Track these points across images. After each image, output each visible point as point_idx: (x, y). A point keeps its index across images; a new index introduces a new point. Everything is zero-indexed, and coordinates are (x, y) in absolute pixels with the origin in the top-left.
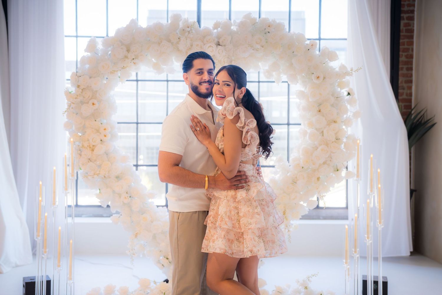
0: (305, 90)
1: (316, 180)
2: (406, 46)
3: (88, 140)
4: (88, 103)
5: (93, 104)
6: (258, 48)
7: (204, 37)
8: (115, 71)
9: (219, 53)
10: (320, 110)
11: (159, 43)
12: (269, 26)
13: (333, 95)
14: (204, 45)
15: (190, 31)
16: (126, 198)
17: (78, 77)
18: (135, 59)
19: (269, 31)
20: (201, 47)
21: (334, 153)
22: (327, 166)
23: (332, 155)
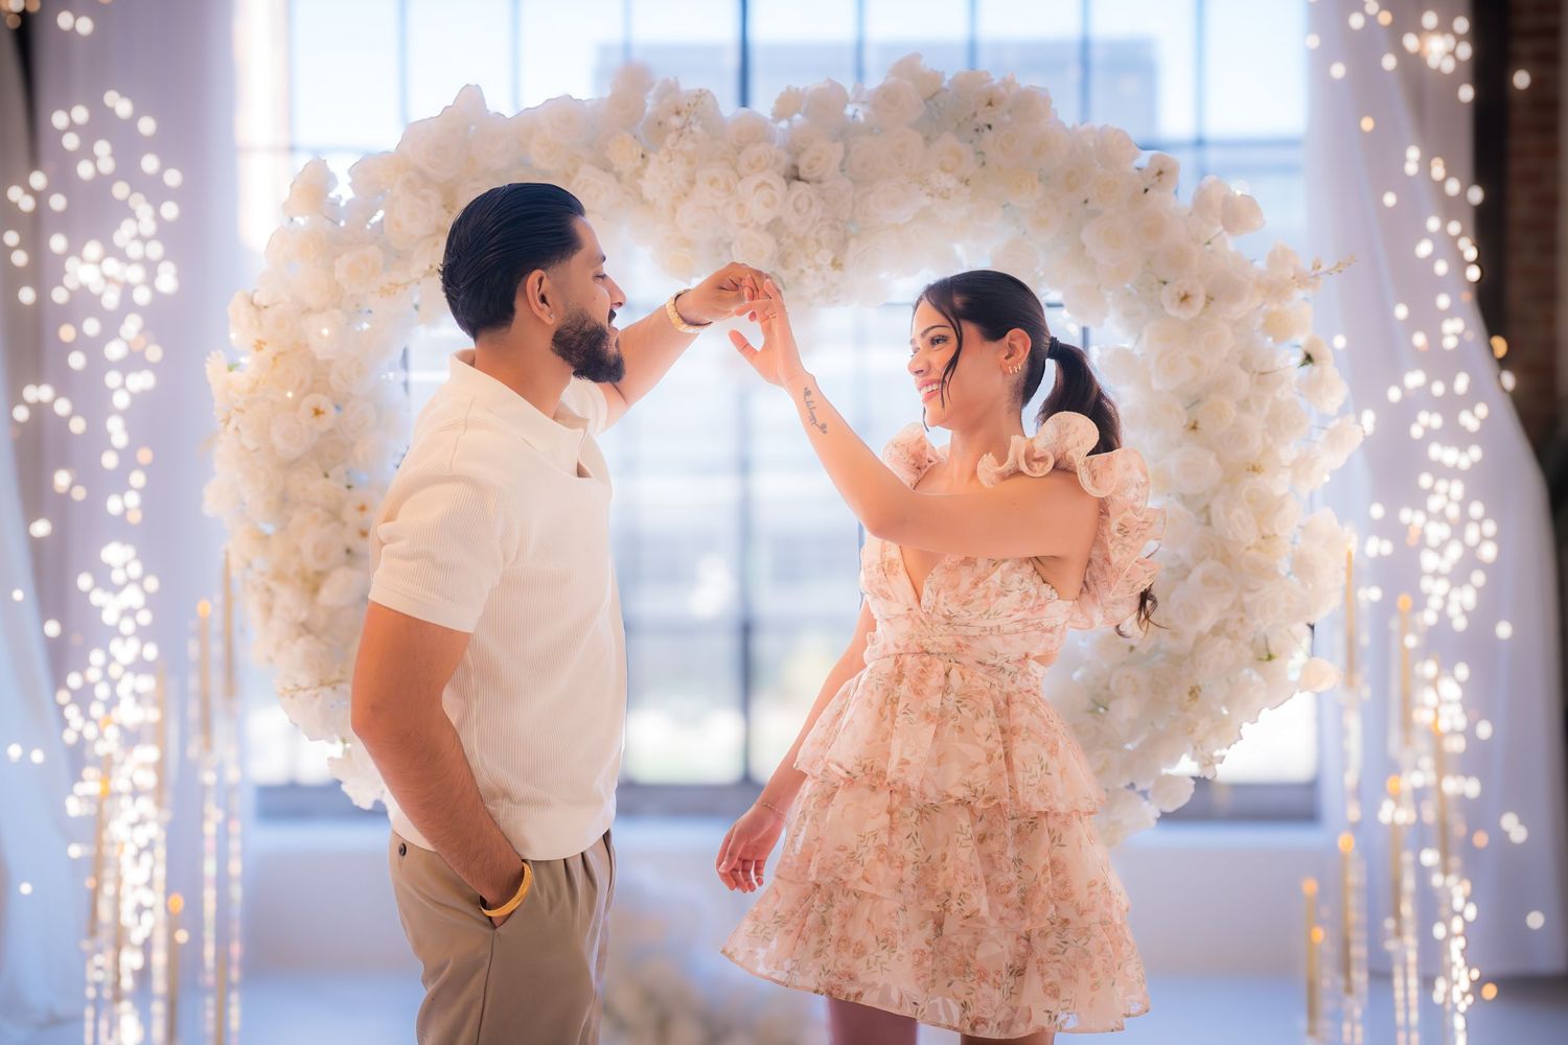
0: (1136, 343)
1: (1187, 697)
3: (297, 550)
4: (295, 409)
5: (317, 412)
6: (949, 190)
7: (740, 149)
8: (397, 285)
9: (798, 210)
10: (1196, 422)
11: (567, 175)
12: (990, 104)
13: (1245, 364)
14: (741, 178)
15: (683, 127)
17: (258, 310)
19: (989, 122)
20: (728, 188)
21: (1251, 591)
22: (1229, 641)
23: (1247, 598)
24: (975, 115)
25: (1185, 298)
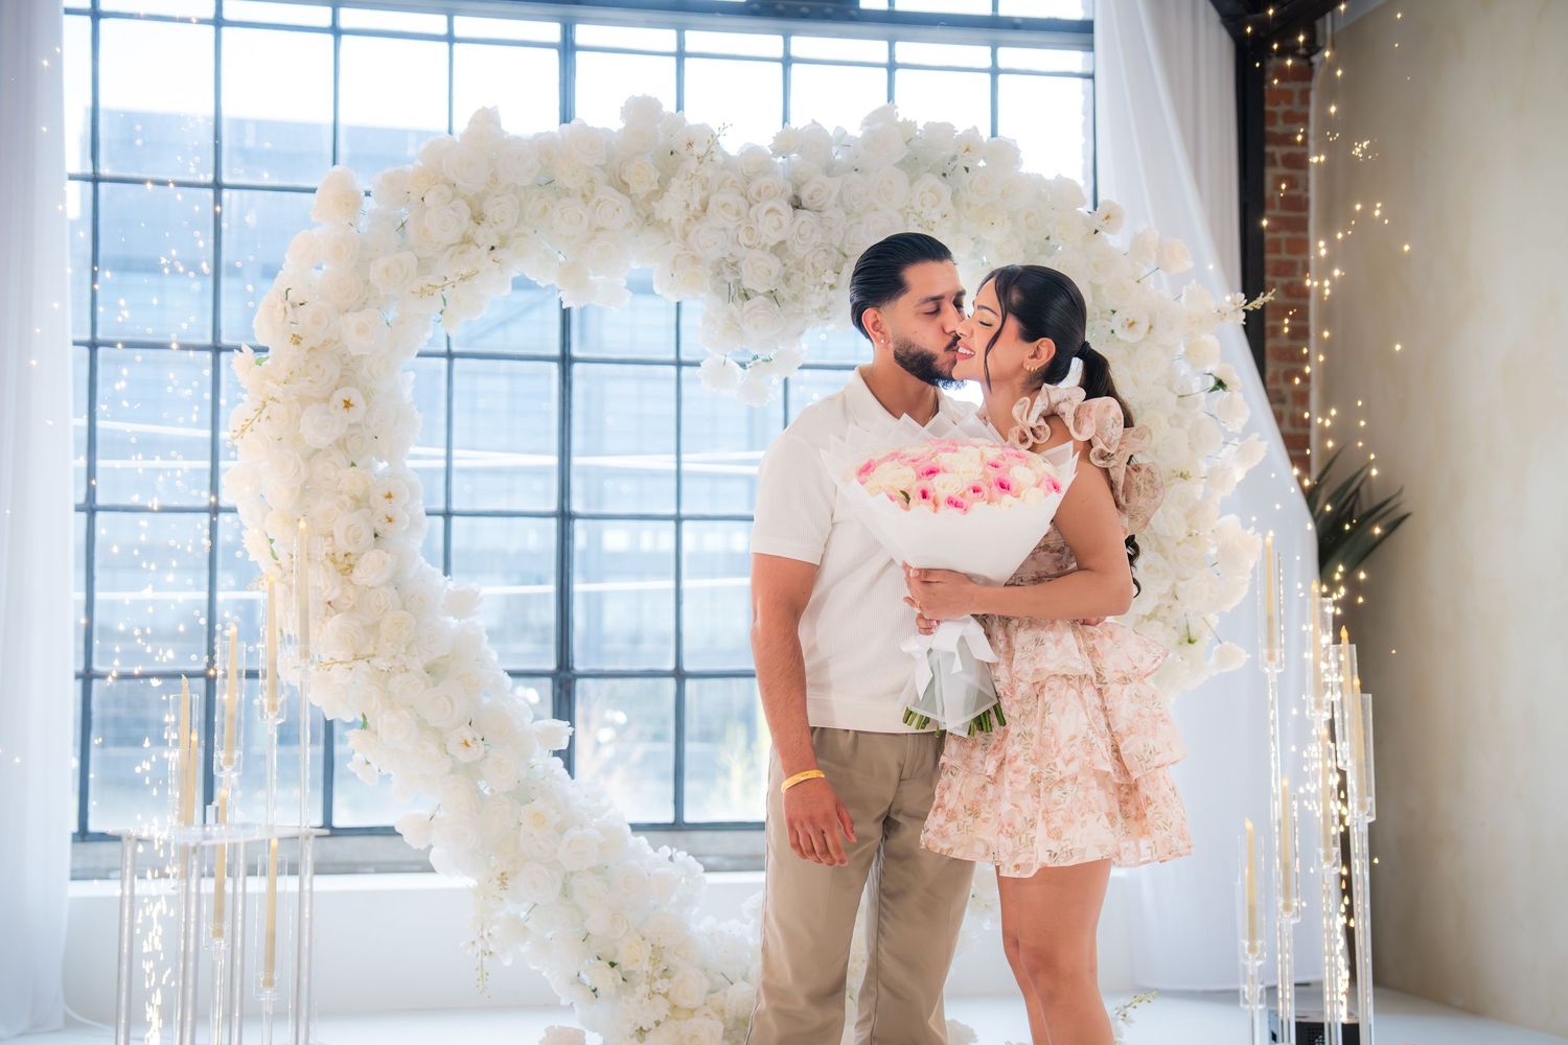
2: (1285, 256)
3: (329, 534)
4: (327, 400)
5: (347, 404)
7: (748, 180)
8: (436, 287)
9: (802, 235)
11: (584, 196)
12: (967, 150)
13: (1170, 387)
14: (751, 206)
15: (704, 156)
16: (466, 744)
17: (293, 306)
18: (500, 247)
19: (967, 166)
20: (738, 213)
21: (1183, 580)
22: (1160, 624)
23: (1181, 584)
24: (954, 158)
25: (1131, 324)
